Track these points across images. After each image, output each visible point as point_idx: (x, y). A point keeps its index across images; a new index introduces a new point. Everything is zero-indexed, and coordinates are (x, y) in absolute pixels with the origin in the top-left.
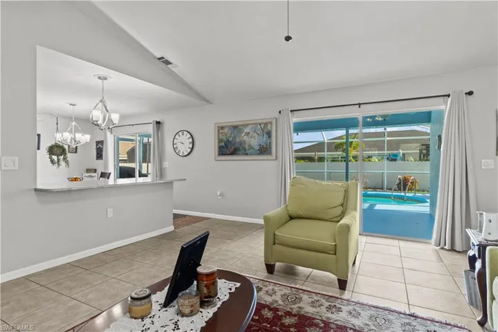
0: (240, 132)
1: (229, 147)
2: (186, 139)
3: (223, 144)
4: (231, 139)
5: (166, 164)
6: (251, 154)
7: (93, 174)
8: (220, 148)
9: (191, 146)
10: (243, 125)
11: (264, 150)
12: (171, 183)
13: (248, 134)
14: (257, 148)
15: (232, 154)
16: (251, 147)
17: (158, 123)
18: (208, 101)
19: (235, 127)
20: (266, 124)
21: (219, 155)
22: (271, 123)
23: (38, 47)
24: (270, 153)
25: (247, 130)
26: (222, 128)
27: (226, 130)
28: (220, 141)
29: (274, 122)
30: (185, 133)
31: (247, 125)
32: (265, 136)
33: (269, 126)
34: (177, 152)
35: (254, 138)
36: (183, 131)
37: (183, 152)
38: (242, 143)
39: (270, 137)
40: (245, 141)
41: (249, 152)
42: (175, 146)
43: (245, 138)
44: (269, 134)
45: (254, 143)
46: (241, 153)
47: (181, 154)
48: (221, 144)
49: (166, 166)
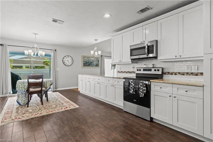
1: (87, 64)
3: (85, 63)
4: (87, 61)
8: (84, 64)
11: (97, 65)
14: (95, 64)
16: (94, 64)
20: (97, 58)
21: (84, 66)
22: (99, 58)
24: (99, 66)
26: (85, 57)
28: (84, 61)
34: (65, 64)
35: (94, 61)
36: (68, 56)
37: (68, 64)
38: (91, 63)
39: (99, 62)
40: (92, 62)
41: (93, 65)
42: (64, 62)
43: (92, 61)
44: (98, 61)
45: (95, 63)
46: (91, 66)
47: (67, 65)
48: (84, 63)
49: (58, 70)
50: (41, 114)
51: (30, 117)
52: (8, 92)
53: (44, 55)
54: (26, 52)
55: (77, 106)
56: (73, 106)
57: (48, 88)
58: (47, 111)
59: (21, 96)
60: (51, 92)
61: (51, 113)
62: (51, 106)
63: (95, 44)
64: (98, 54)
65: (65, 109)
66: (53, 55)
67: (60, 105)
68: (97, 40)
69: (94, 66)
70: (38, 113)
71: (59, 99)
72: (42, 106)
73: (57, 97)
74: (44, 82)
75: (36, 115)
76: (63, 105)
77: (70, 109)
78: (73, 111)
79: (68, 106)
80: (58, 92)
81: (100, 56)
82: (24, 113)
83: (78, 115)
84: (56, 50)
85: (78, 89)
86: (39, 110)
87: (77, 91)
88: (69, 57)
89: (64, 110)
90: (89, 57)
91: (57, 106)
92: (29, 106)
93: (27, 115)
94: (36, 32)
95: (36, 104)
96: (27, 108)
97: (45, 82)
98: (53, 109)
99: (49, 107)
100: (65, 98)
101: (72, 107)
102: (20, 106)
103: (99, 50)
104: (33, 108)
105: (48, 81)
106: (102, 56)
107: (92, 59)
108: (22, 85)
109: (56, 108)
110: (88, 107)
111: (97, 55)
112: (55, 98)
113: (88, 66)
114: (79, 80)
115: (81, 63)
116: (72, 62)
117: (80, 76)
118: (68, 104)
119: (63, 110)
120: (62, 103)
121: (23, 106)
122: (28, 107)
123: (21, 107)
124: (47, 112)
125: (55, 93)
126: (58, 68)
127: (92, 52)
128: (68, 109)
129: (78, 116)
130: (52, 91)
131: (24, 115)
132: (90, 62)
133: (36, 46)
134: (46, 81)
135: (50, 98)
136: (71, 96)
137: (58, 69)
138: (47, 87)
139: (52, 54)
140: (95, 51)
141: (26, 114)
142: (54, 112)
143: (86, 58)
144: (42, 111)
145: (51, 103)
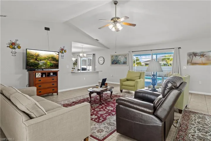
0: (118, 57)
1: (115, 62)
2: (102, 59)
3: (113, 61)
4: (115, 60)
5: (96, 67)
6: (121, 64)
7: (74, 70)
8: (112, 62)
9: (103, 61)
10: (119, 55)
11: (125, 63)
12: (98, 72)
13: (120, 58)
14: (123, 62)
15: (116, 64)
16: (121, 62)
17: (94, 54)
18: (108, 48)
19: (116, 56)
20: (125, 55)
21: (112, 64)
22: (127, 55)
23: (72, 42)
24: (126, 64)
25: (120, 57)
26: (113, 56)
27: (114, 57)
28: (112, 60)
29: (128, 55)
30: (102, 57)
31: (120, 55)
32: (125, 59)
33: (126, 56)
34: (99, 63)
38: (118, 61)
39: (126, 59)
42: (99, 61)
47: (101, 64)
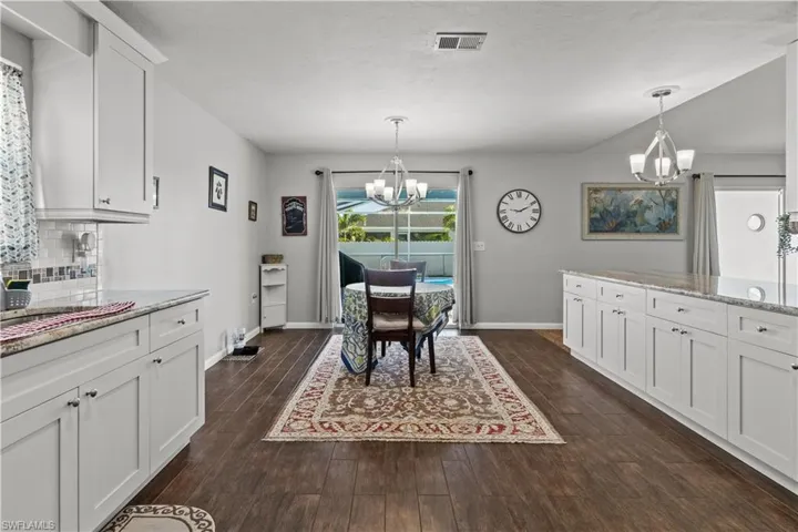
0: (626, 198)
1: (608, 221)
2: (526, 202)
3: (597, 215)
4: (611, 208)
5: (478, 246)
8: (592, 221)
11: (666, 227)
13: (640, 203)
14: (655, 223)
16: (646, 222)
19: (618, 191)
20: (669, 190)
21: (591, 231)
22: (677, 191)
24: (676, 232)
26: (596, 191)
28: (592, 210)
31: (639, 188)
32: (668, 207)
33: (674, 195)
34: (506, 224)
35: (649, 208)
36: (519, 191)
37: (519, 226)
38: (631, 215)
39: (675, 208)
40: (635, 213)
41: (642, 228)
42: (502, 215)
43: (635, 208)
44: (674, 205)
45: (651, 216)
46: (627, 229)
47: (515, 229)
48: (593, 216)
49: (477, 249)
50: (398, 429)
51: (360, 434)
52: (334, 318)
53: (423, 195)
54: (370, 188)
55: (552, 437)
56: (532, 428)
57: (434, 324)
58: (422, 423)
59: (351, 340)
60: (454, 333)
61: (433, 437)
62: (443, 399)
63: (657, 117)
64: (674, 166)
65: (492, 431)
66: (461, 193)
67: (477, 403)
68: (667, 93)
69: (647, 232)
70: (390, 424)
71: (477, 375)
72: (412, 389)
73: (471, 362)
74: (421, 298)
75: (381, 428)
76: (489, 408)
77: (512, 439)
78: (530, 462)
79: (507, 421)
80: (477, 339)
81: (684, 180)
82: (349, 411)
83: (551, 497)
84: (471, 173)
85: (560, 332)
86: (397, 407)
87: (558, 343)
88: (524, 194)
89: (489, 438)
90: (620, 190)
91: (461, 403)
92: (372, 379)
93: (357, 418)
94: (397, 114)
95: (393, 376)
96: (365, 390)
97: (424, 296)
98: (445, 420)
99: (435, 402)
100: (500, 370)
101: (526, 435)
102: (350, 375)
103: (680, 148)
104: (381, 392)
105: (436, 294)
106: (696, 177)
107: (639, 196)
108: (354, 301)
109: (455, 416)
110: (612, 454)
111: (666, 172)
112: (461, 364)
113: (615, 230)
114: (566, 296)
115: (577, 218)
116: (536, 216)
117: (570, 280)
118: (509, 406)
119: (484, 436)
120: (484, 396)
121: (356, 374)
122: (367, 383)
123: (351, 379)
124: (420, 430)
125: (467, 339)
126: (479, 243)
127: (637, 161)
128: (506, 437)
129: (550, 505)
130: (458, 329)
131: (346, 419)
132: (628, 212)
133: (398, 163)
134: (428, 295)
135: (444, 361)
136: (528, 367)
137: (480, 245)
138: (432, 320)
139: (458, 191)
140: (655, 154)
141: (353, 413)
142: (446, 436)
143: (602, 195)
144: (405, 415)
145: (441, 384)
